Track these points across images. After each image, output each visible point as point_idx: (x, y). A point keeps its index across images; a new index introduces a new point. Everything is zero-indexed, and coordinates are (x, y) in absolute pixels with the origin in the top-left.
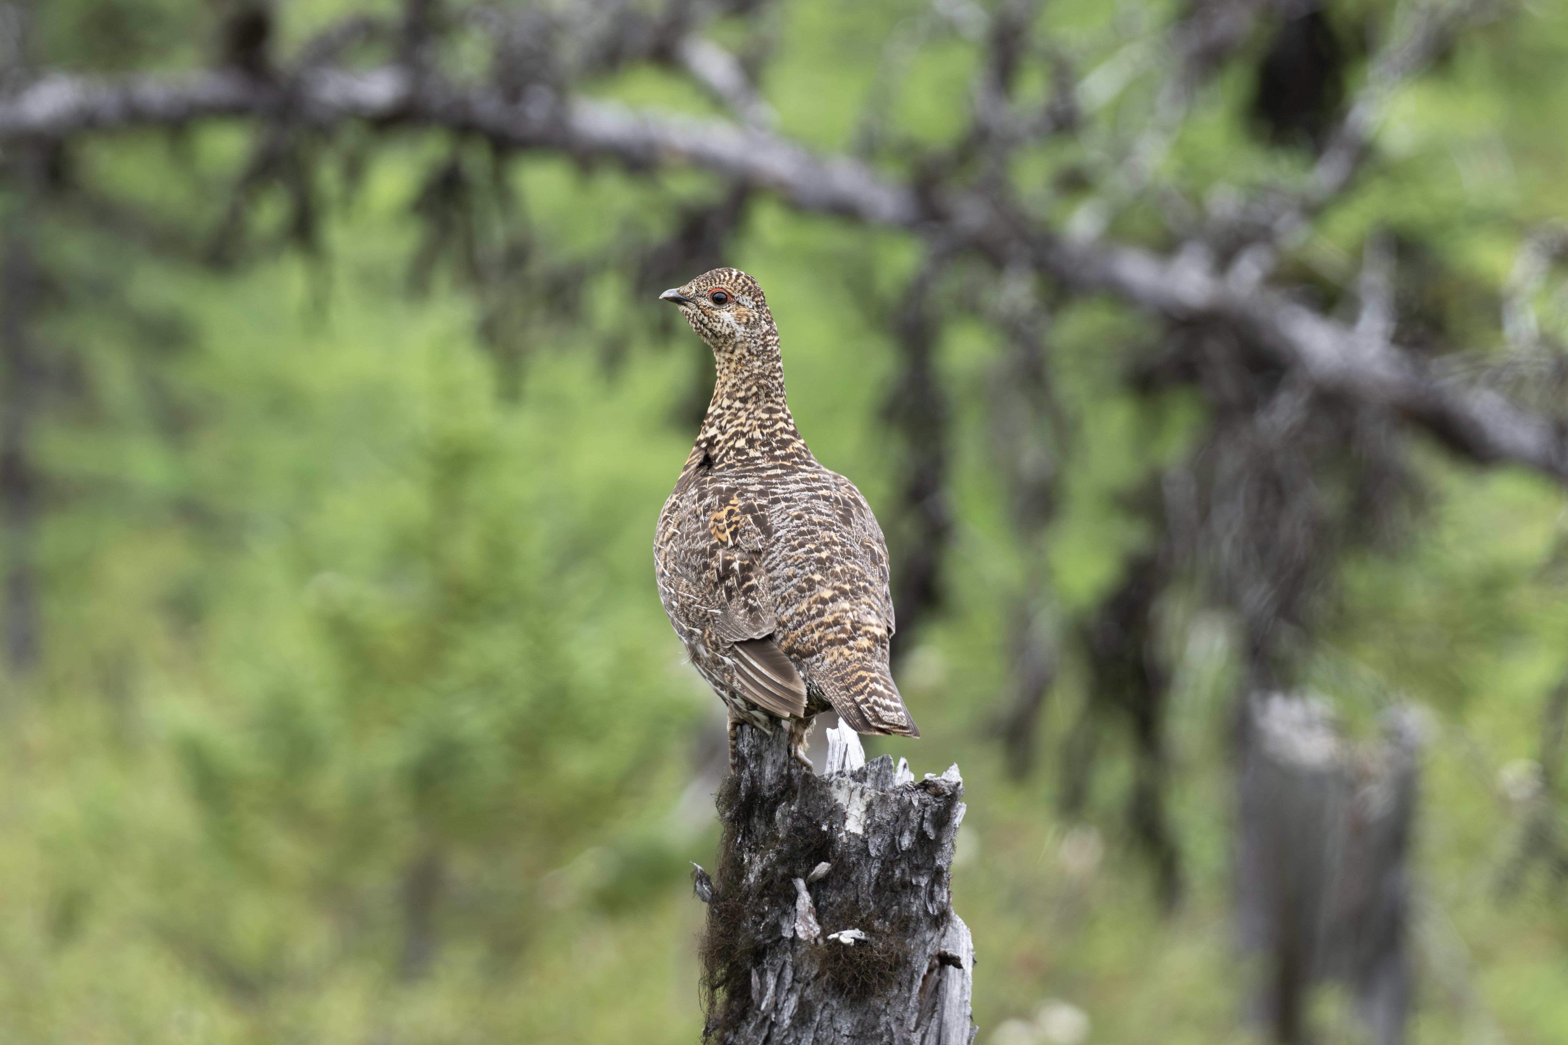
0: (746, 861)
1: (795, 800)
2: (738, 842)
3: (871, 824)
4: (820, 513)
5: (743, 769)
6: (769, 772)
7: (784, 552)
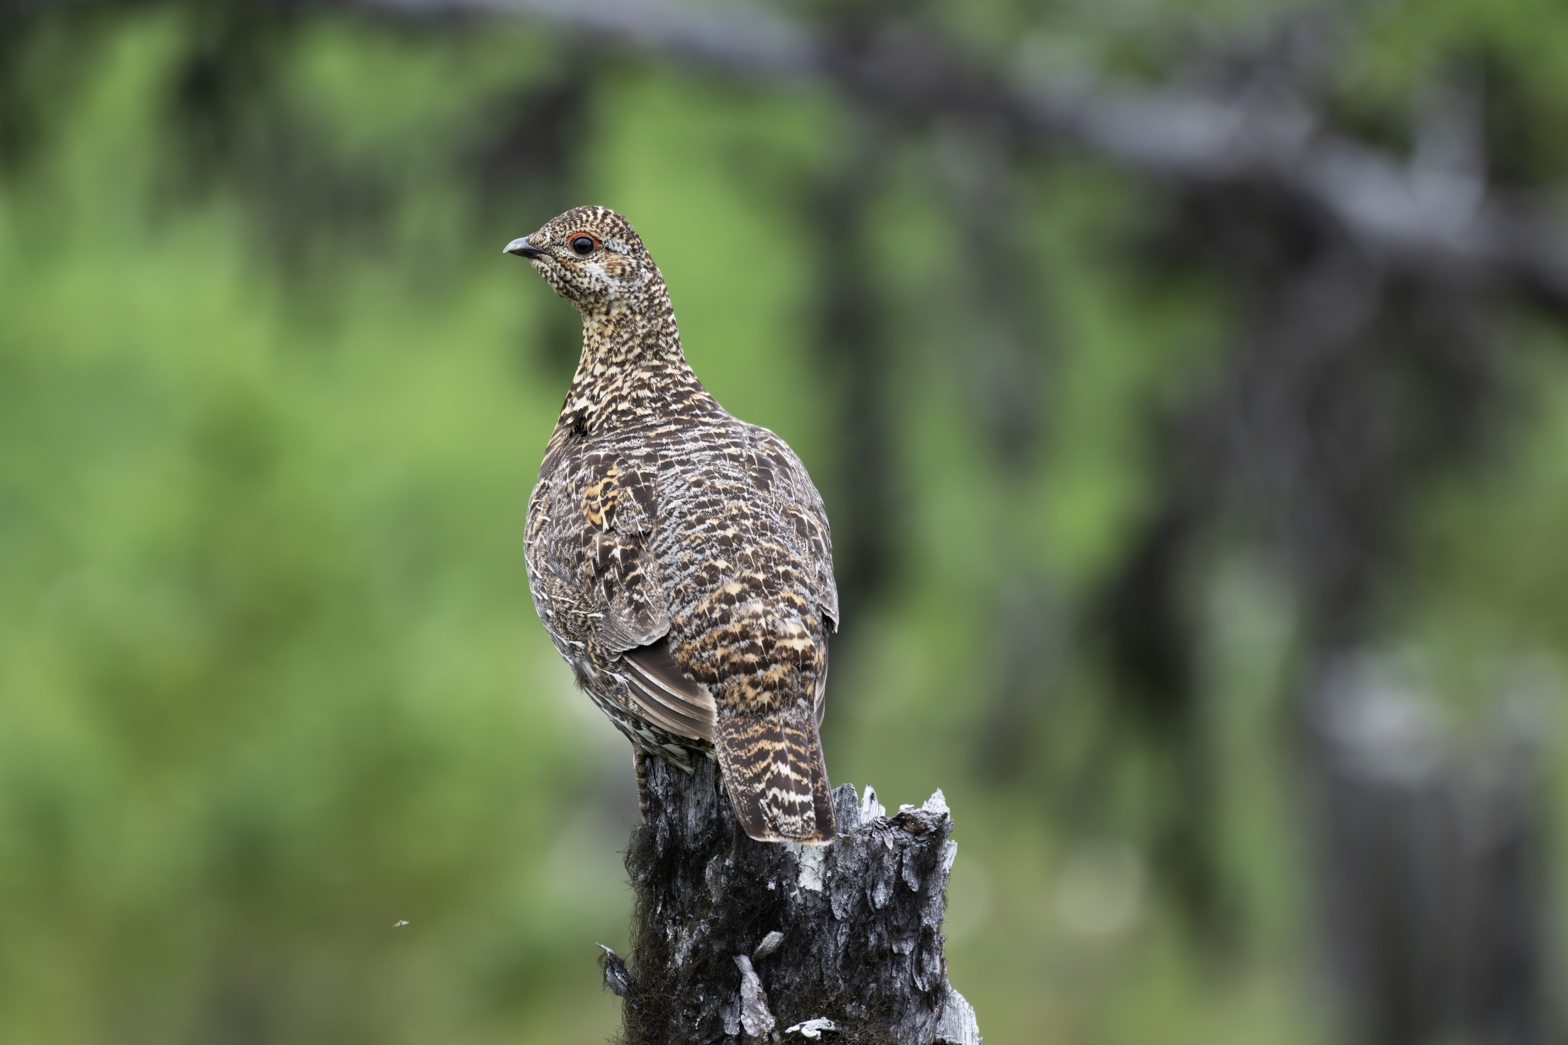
0: (670, 937)
1: (730, 852)
2: (658, 912)
3: (833, 876)
4: (726, 477)
5: (658, 815)
6: (692, 816)
7: (678, 531)
